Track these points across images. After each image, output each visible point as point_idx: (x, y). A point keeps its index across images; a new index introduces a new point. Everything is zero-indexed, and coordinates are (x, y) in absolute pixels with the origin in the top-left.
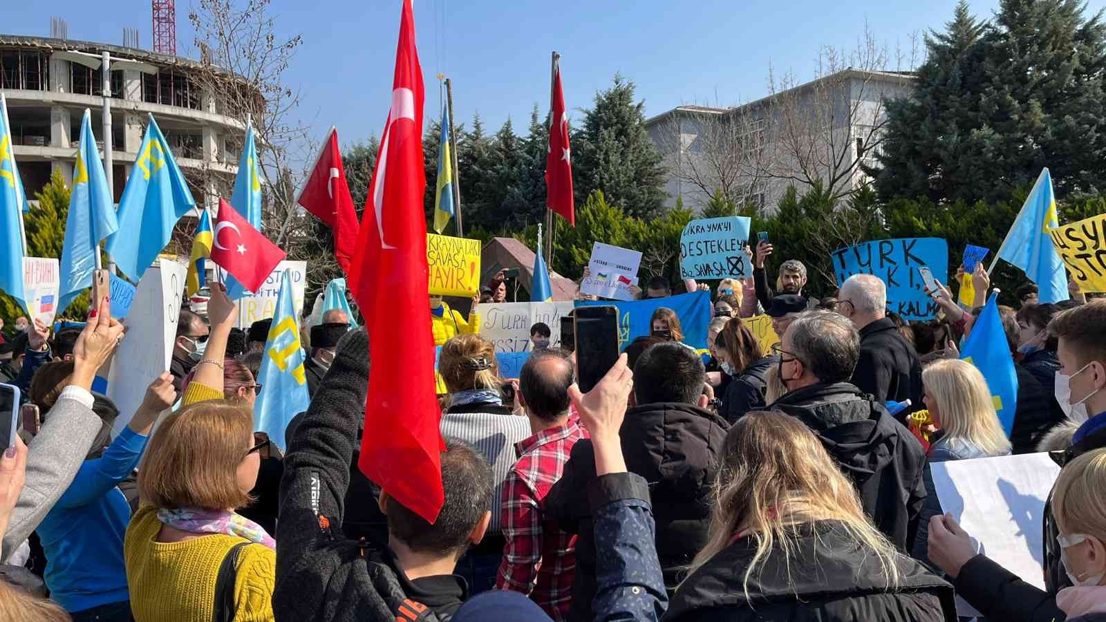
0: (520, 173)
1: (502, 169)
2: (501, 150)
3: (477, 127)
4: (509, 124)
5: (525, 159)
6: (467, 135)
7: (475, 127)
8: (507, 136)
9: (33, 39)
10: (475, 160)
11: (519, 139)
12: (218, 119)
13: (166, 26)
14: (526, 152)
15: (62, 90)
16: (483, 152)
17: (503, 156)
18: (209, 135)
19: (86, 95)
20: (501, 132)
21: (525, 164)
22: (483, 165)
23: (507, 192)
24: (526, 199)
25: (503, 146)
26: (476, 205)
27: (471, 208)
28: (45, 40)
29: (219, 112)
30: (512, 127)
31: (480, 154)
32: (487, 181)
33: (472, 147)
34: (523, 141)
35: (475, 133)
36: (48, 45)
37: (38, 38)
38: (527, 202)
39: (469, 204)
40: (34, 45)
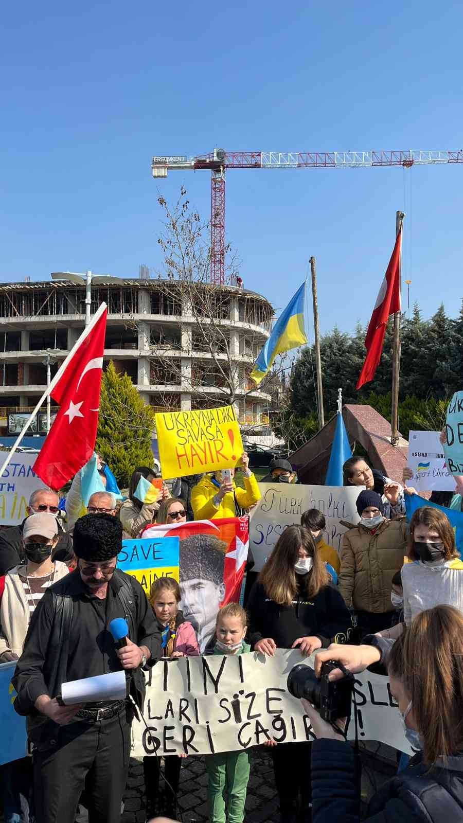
0: (449, 349)
1: (433, 346)
2: (434, 331)
3: (416, 313)
4: (442, 309)
5: (453, 337)
6: (408, 321)
7: (415, 314)
8: (440, 319)
9: (129, 280)
10: (413, 340)
11: (451, 321)
12: (239, 324)
13: (218, 266)
14: (455, 331)
15: (145, 312)
16: (420, 334)
17: (436, 336)
18: (234, 335)
19: (160, 315)
20: (435, 317)
21: (454, 341)
22: (420, 344)
23: (438, 366)
24: (454, 371)
25: (436, 328)
26: (411, 378)
27: (406, 380)
28: (136, 280)
29: (241, 319)
30: (445, 311)
31: (417, 336)
32: (422, 357)
33: (412, 331)
34: (454, 322)
35: (415, 319)
36: (137, 284)
37: (131, 279)
38: (454, 373)
39: (406, 377)
40: (129, 284)
